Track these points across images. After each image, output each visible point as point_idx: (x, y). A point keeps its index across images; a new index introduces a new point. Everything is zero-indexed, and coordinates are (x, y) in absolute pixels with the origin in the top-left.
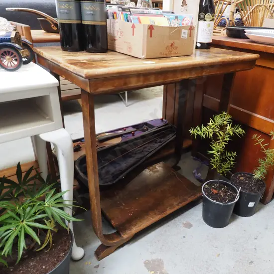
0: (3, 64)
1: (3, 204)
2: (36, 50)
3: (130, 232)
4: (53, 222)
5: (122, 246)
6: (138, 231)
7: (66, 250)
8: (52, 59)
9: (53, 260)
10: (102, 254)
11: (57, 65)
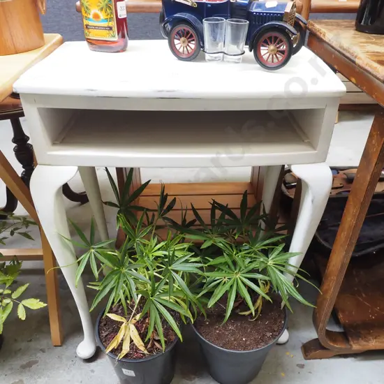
0: (262, 57)
1: (220, 242)
2: (313, 25)
3: (365, 343)
4: (268, 287)
5: (345, 356)
6: (378, 348)
7: (275, 331)
8: (341, 47)
9: (257, 337)
10: (313, 353)
11: (350, 60)
